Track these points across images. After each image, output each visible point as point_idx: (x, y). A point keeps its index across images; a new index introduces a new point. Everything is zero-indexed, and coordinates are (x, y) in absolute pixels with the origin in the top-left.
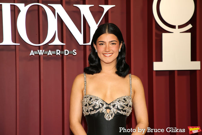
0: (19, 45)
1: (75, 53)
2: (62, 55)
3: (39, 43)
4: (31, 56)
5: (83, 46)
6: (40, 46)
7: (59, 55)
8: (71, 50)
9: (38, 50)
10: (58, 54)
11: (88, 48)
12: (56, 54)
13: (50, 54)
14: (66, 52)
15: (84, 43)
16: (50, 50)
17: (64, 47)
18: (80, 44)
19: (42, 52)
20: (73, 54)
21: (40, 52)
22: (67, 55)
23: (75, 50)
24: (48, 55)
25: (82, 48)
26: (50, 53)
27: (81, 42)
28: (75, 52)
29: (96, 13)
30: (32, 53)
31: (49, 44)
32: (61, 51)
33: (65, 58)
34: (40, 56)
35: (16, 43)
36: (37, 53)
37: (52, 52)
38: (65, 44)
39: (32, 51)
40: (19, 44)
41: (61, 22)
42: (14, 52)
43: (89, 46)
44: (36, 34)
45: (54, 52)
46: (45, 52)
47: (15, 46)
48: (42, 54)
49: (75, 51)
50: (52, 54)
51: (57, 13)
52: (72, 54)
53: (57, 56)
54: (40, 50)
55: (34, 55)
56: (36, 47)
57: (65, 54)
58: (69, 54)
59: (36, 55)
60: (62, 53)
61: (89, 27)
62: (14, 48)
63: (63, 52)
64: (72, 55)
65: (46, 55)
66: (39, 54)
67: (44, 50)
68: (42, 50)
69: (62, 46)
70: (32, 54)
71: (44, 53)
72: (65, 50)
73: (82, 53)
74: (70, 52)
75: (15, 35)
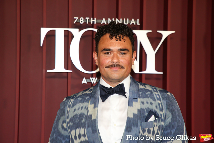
0: (71, 73)
3: (92, 71)
4: (83, 84)
5: (138, 75)
6: (92, 74)
9: (91, 78)
15: (139, 72)
18: (136, 73)
19: (95, 80)
21: (93, 80)
25: (138, 77)
29: (154, 39)
30: (84, 81)
35: (68, 69)
36: (89, 81)
39: (84, 79)
40: (71, 71)
42: (66, 80)
43: (145, 75)
46: (98, 80)
47: (67, 74)
48: (95, 83)
54: (93, 78)
55: (86, 83)
59: (88, 83)
61: (146, 55)
62: (66, 75)
66: (91, 82)
67: (97, 78)
68: (95, 78)
70: (84, 82)
75: (68, 62)
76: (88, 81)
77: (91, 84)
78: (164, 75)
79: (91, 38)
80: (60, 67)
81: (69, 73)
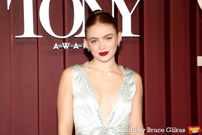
0: (42, 38)
3: (64, 35)
4: (55, 50)
6: (64, 39)
9: (63, 43)
10: (85, 48)
12: (83, 48)
13: (76, 48)
16: (76, 43)
19: (67, 45)
21: (65, 45)
24: (74, 48)
26: (76, 46)
30: (56, 46)
31: (75, 36)
34: (64, 50)
35: (38, 35)
36: (62, 47)
37: (78, 45)
39: (56, 44)
40: (42, 37)
41: (88, 11)
42: (36, 46)
44: (61, 25)
45: (80, 46)
46: (71, 45)
47: (37, 39)
48: (67, 48)
50: (79, 48)
51: (85, 1)
53: (84, 49)
54: (65, 43)
55: (58, 49)
56: (61, 39)
59: (60, 49)
61: (121, 16)
65: (72, 49)
66: (64, 48)
67: (69, 43)
68: (67, 43)
70: (56, 48)
71: (70, 47)
75: (38, 26)
76: (60, 46)
77: (63, 49)
78: (141, 39)
80: (29, 32)
81: (39, 39)
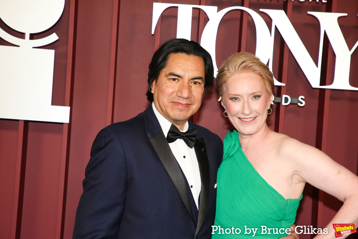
1: (301, 103)
2: (278, 105)
5: (318, 91)
7: (273, 103)
8: (294, 96)
11: (327, 96)
14: (286, 100)
15: (320, 85)
17: (283, 90)
18: (314, 86)
20: (299, 104)
22: (286, 106)
23: (303, 97)
25: (317, 93)
27: (315, 82)
28: (302, 101)
29: (350, 29)
32: (276, 98)
33: (282, 110)
38: (284, 85)
41: (280, 44)
43: (330, 91)
49: (302, 99)
51: (276, 27)
52: (297, 104)
57: (283, 104)
58: (290, 104)
60: (278, 100)
61: (334, 55)
63: (280, 98)
64: (296, 106)
69: (279, 87)
72: (284, 96)
73: (315, 103)
74: (293, 99)
79: (238, 23)
